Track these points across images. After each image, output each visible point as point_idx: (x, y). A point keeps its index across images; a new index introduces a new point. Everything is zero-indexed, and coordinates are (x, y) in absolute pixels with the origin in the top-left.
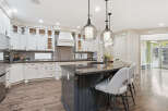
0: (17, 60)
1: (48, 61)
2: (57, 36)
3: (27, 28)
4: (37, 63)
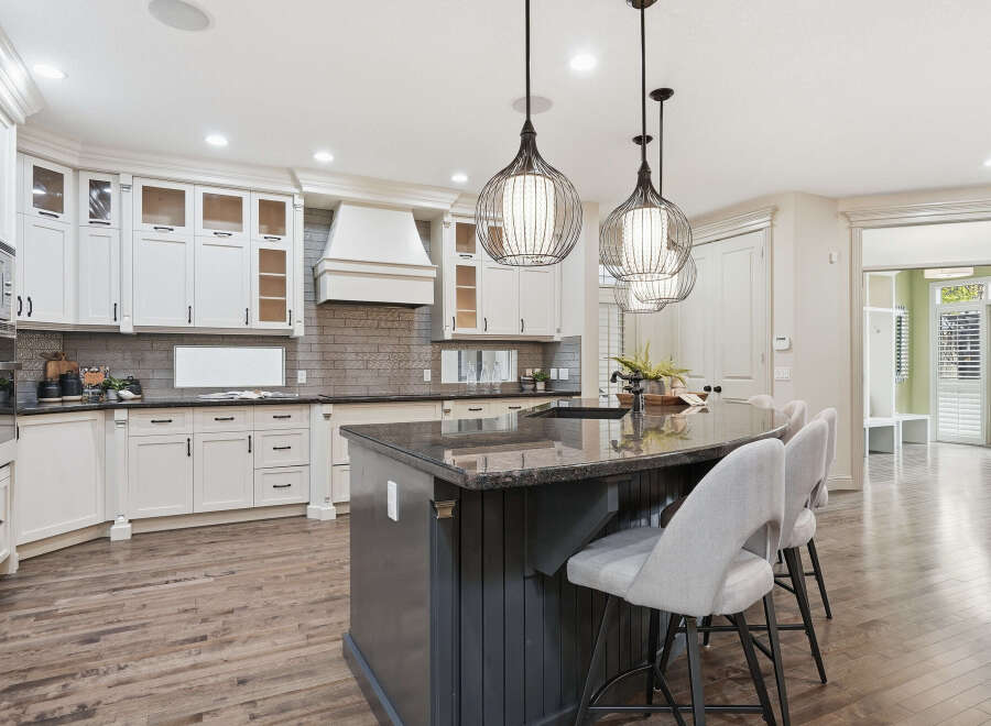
0: (58, 391)
1: (262, 402)
2: (318, 235)
3: (129, 187)
4: (189, 414)
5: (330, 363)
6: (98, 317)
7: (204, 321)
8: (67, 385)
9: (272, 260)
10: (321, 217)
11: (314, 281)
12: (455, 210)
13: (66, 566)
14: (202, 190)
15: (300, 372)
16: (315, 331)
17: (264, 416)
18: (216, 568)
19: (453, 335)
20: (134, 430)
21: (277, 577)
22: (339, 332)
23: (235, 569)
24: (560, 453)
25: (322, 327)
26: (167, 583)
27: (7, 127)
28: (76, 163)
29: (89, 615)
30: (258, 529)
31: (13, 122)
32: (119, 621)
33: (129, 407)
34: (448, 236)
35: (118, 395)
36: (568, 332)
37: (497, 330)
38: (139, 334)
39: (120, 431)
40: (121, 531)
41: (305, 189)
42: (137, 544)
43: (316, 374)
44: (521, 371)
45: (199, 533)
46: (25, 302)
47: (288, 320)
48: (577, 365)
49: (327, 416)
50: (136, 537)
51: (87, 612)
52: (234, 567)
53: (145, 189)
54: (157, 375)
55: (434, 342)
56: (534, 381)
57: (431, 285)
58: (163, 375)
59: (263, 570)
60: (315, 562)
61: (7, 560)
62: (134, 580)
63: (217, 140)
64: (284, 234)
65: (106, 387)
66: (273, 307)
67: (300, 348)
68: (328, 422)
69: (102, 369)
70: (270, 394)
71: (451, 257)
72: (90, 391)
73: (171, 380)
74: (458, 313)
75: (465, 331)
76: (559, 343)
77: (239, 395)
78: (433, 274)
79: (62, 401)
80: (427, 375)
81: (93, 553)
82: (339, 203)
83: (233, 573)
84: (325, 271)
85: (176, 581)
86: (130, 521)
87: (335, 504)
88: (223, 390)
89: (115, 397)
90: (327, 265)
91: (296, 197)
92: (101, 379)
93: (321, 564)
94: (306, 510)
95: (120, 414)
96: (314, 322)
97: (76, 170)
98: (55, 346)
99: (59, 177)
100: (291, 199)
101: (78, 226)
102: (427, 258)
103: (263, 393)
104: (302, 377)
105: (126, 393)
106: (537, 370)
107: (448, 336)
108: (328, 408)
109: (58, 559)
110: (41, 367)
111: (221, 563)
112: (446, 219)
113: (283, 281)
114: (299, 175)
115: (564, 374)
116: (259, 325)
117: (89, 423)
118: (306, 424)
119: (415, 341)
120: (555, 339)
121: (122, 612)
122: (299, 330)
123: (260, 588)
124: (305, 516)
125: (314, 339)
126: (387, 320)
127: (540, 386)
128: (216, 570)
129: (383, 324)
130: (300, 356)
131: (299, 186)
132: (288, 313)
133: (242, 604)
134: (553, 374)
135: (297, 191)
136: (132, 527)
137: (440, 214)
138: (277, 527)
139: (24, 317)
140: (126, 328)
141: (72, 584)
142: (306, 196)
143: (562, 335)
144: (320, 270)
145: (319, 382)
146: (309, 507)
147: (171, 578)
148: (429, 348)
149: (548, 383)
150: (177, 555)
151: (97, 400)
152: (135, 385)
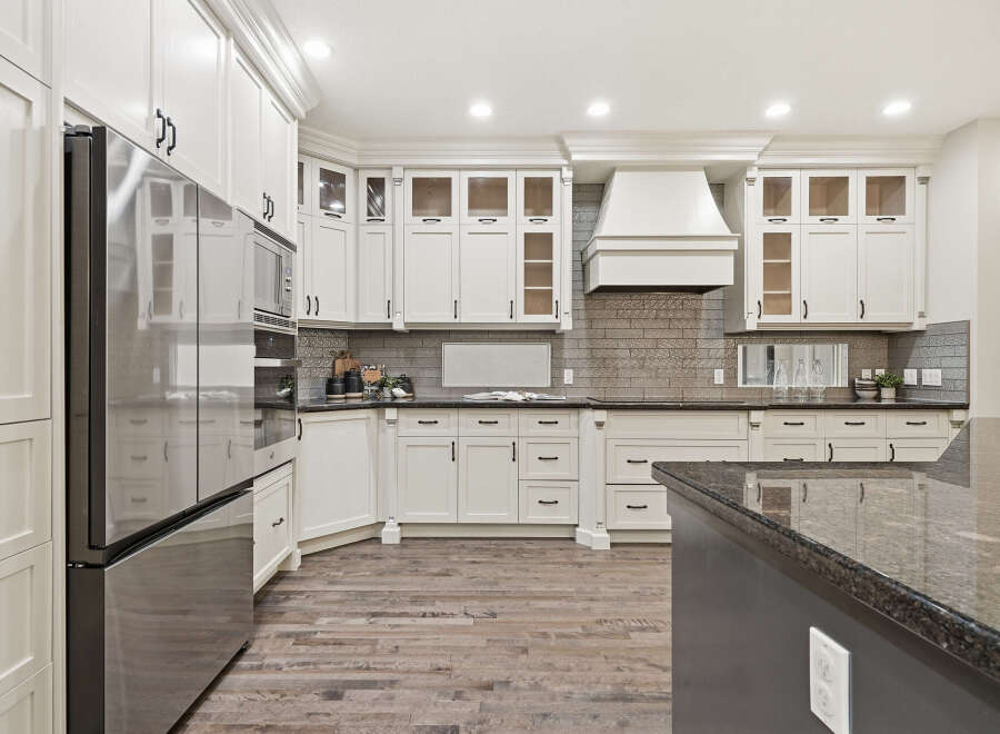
0: (343, 388)
1: (527, 405)
2: (587, 213)
3: (401, 180)
4: (453, 415)
5: (600, 362)
6: (373, 316)
7: (471, 316)
8: (350, 382)
9: (538, 245)
10: (591, 193)
11: (583, 266)
12: (762, 162)
13: (339, 569)
14: (467, 175)
15: (566, 371)
16: (583, 324)
17: (530, 419)
18: (476, 603)
19: (759, 325)
20: (403, 430)
21: (545, 635)
22: (609, 325)
23: (497, 610)
24: (921, 487)
25: (590, 320)
26: (424, 615)
27: (288, 122)
28: (355, 162)
29: (343, 650)
30: (524, 551)
31: (294, 118)
32: (368, 669)
33: (398, 406)
34: (752, 197)
35: (392, 393)
36: (938, 316)
37: (821, 316)
38: (411, 331)
39: (391, 430)
40: (390, 535)
41: (575, 157)
42: (406, 551)
43: (585, 373)
44: (853, 372)
45: (463, 546)
46: (313, 302)
47: (554, 311)
48: (963, 362)
49: (600, 425)
50: (405, 542)
51: (340, 643)
52: (495, 605)
53: (416, 181)
54: (427, 374)
55: (728, 335)
56: (878, 386)
57: (730, 260)
58: (433, 374)
59: (529, 619)
60: (592, 619)
61: (289, 558)
62: (393, 603)
63: (481, 110)
64: (551, 215)
65: (382, 385)
66: (539, 299)
67: (567, 344)
68: (600, 431)
69: (379, 367)
70: (535, 396)
71: (756, 222)
72: (369, 389)
73: (440, 379)
74: (766, 297)
75: (773, 320)
76: (920, 333)
77: (504, 396)
78: (734, 245)
79: (346, 398)
80: (719, 377)
81: (364, 556)
82: (613, 171)
83: (494, 615)
84: (597, 252)
85: (434, 615)
86: (400, 524)
87: (608, 531)
88: (488, 390)
89: (389, 395)
90: (600, 245)
91: (564, 169)
92: (377, 377)
93: (599, 622)
94: (575, 532)
95: (391, 413)
96: (582, 315)
97: (356, 170)
98: (342, 344)
99: (342, 178)
100: (558, 173)
101: (358, 225)
102: (726, 227)
103: (528, 395)
104: (568, 376)
105: (399, 392)
106: (881, 372)
107: (751, 325)
108: (601, 415)
109: (333, 560)
110: (330, 364)
111: (484, 597)
112: (750, 174)
113: (549, 268)
114: (568, 142)
115: (933, 377)
116: (524, 319)
117: (364, 421)
118: (574, 432)
119: (702, 334)
120: (916, 327)
121: (373, 653)
122: (566, 324)
123: (525, 651)
124: (573, 539)
125: (583, 334)
126: (667, 310)
127: (888, 394)
128: (476, 607)
129: (662, 315)
130: (566, 354)
131: (567, 155)
132: (554, 304)
133: (503, 675)
134: (910, 377)
135: (565, 162)
136: (401, 531)
137: (743, 167)
138: (543, 552)
139: (312, 316)
140: (398, 326)
141: (338, 597)
142: (575, 167)
143: (929, 321)
144: (590, 252)
145: (587, 383)
146: (577, 529)
147: (429, 609)
148: (721, 343)
149: (901, 389)
150: (438, 575)
151: (374, 398)
152: (407, 384)
